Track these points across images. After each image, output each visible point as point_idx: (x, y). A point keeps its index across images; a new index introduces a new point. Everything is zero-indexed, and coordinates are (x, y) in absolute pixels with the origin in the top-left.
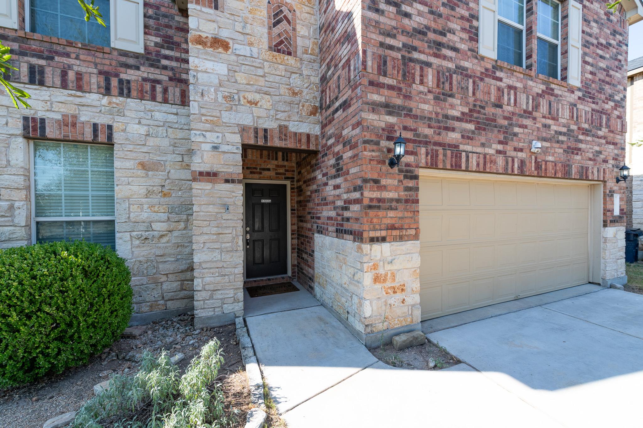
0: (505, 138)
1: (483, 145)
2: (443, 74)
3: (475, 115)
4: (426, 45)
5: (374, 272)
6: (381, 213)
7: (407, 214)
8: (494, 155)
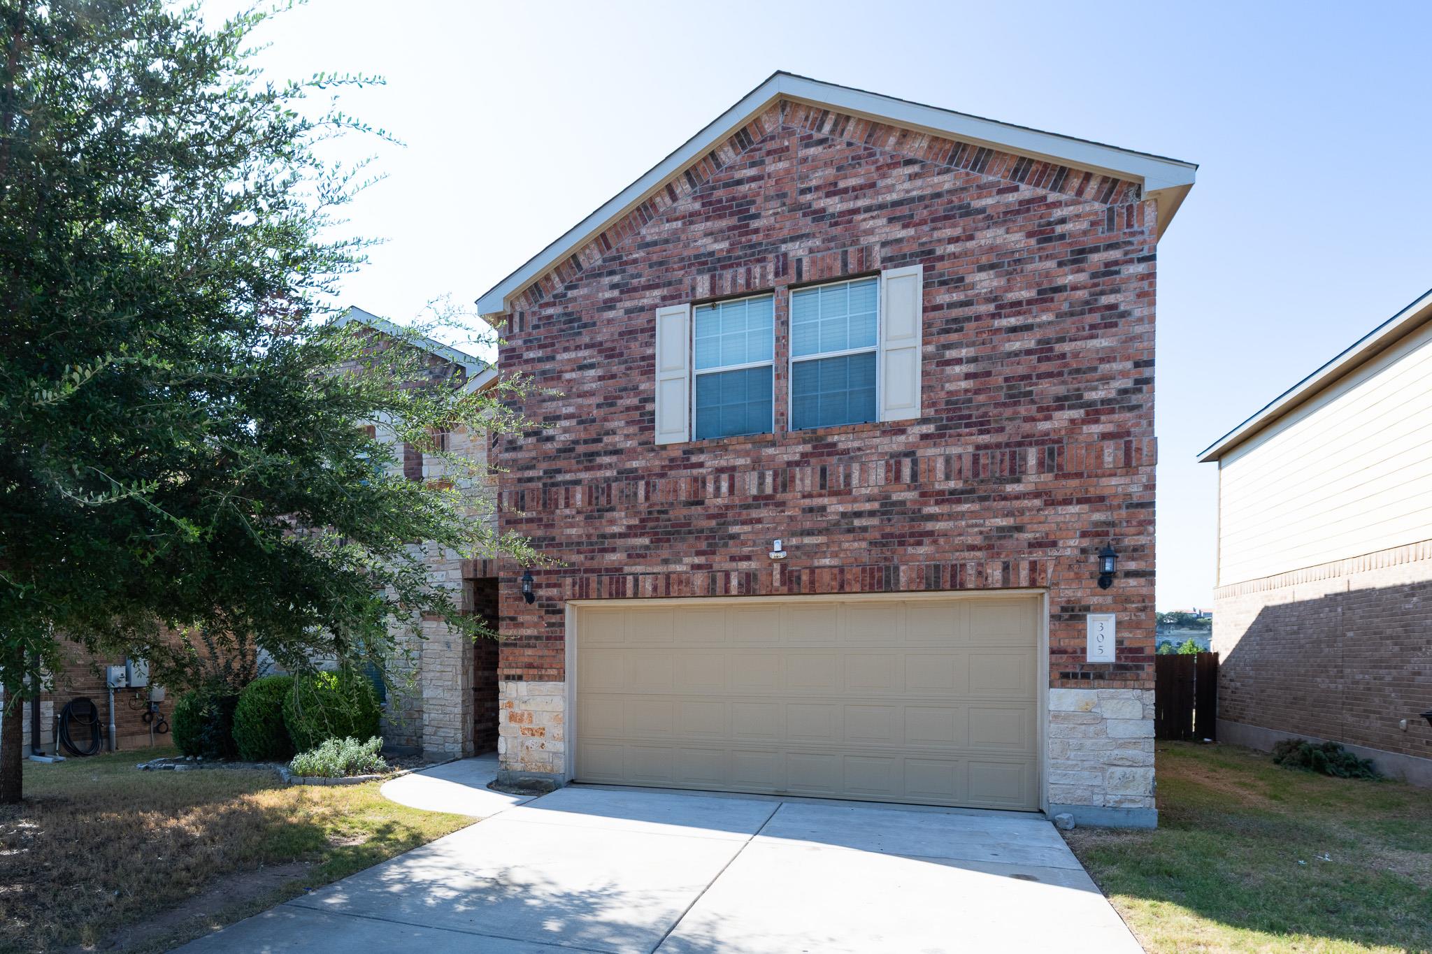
0: (709, 545)
1: (666, 562)
2: (597, 487)
3: (650, 524)
4: (574, 461)
5: (509, 710)
6: (517, 651)
7: (546, 652)
8: (686, 573)
